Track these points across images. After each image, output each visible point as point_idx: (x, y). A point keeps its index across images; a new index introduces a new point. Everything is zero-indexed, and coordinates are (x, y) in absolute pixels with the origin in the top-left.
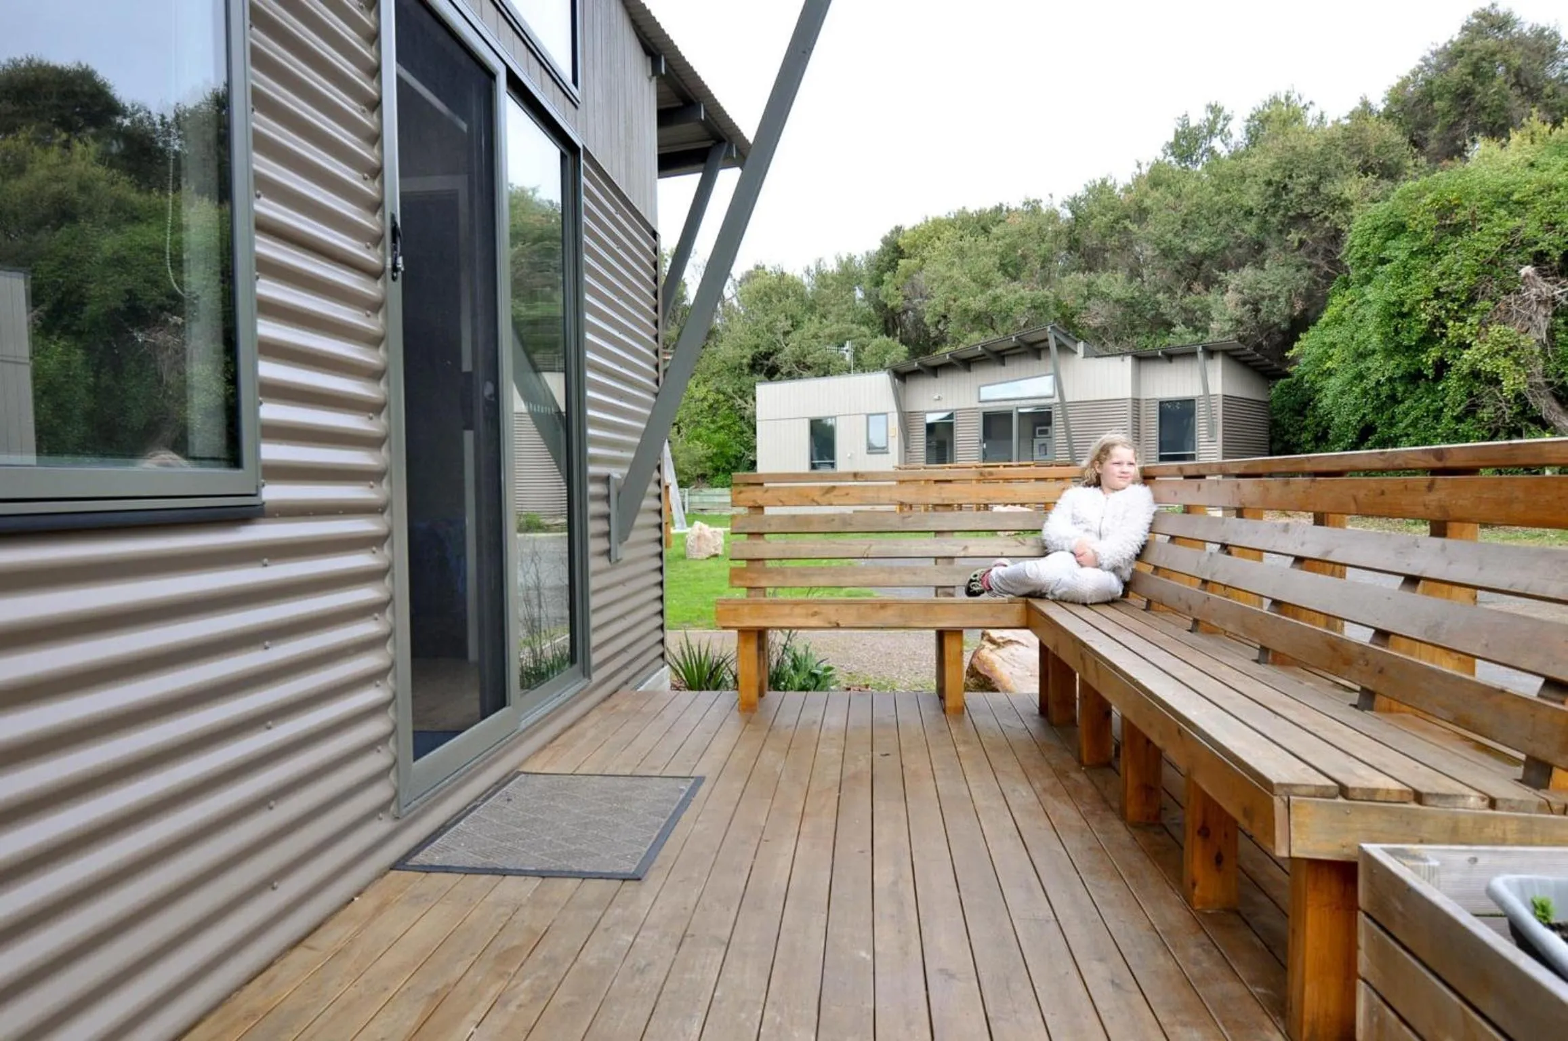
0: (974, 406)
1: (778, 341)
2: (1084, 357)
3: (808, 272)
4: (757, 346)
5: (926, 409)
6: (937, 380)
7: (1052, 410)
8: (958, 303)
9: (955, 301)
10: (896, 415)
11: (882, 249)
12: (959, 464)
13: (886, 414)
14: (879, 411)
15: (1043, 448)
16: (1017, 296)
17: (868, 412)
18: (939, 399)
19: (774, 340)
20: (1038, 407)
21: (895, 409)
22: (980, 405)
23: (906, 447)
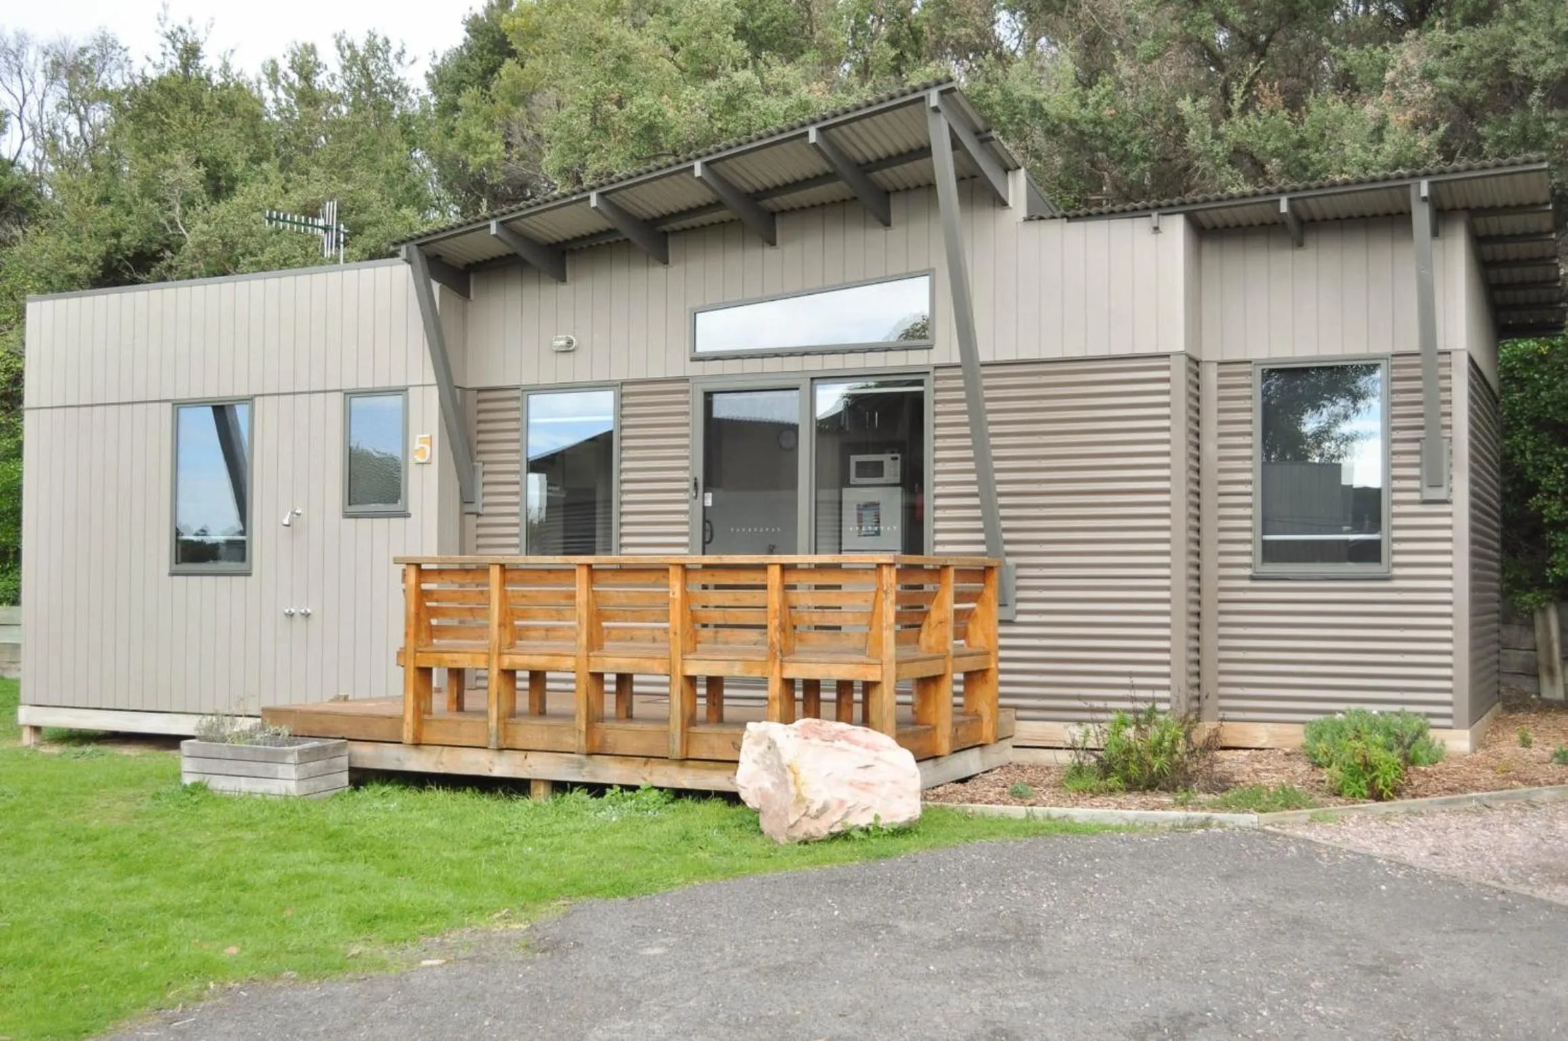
0: (679, 373)
1: (172, 222)
2: (1029, 219)
3: (273, 74)
4: (117, 234)
5: (528, 379)
6: (564, 290)
7: (927, 389)
8: (631, 108)
9: (620, 104)
10: (434, 393)
11: (467, 45)
12: (629, 556)
13: (402, 391)
14: (381, 383)
15: (868, 516)
16: (791, 101)
17: (350, 385)
18: (569, 349)
19: (162, 221)
20: (883, 378)
21: (431, 378)
22: (697, 369)
23: (466, 499)
